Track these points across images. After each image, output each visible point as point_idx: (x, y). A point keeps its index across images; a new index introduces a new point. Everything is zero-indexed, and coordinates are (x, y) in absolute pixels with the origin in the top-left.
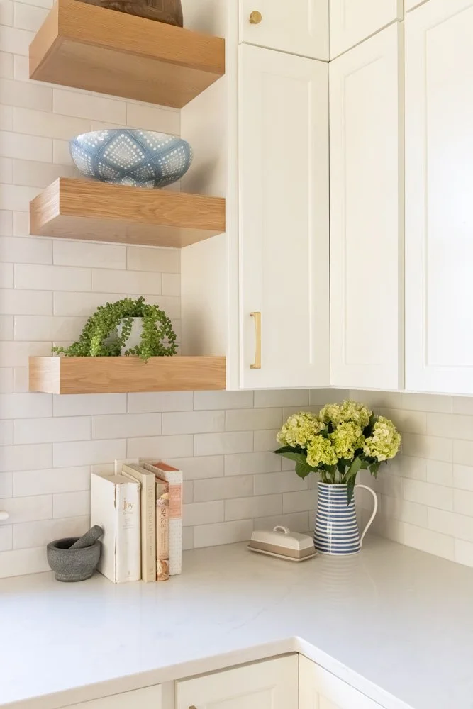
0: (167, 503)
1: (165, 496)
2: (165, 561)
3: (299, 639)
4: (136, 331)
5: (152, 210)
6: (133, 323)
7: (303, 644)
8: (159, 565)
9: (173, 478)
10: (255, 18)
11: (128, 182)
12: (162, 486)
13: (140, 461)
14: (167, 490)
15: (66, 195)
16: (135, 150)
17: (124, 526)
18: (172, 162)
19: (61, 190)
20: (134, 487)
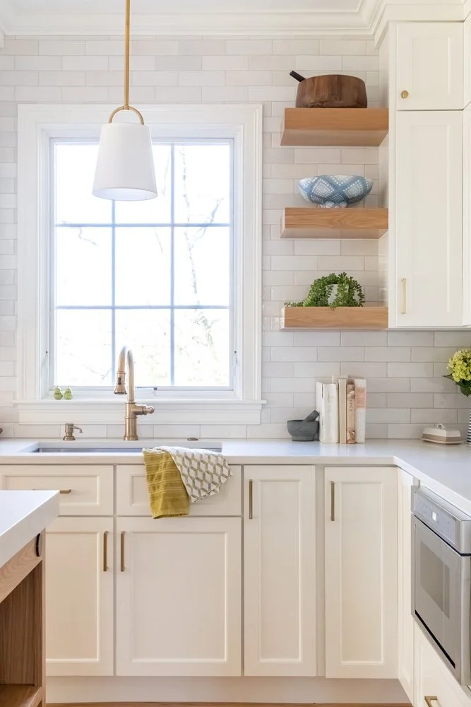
0: (354, 397)
1: (352, 392)
2: (353, 433)
3: (395, 457)
4: (334, 293)
5: (339, 221)
6: (333, 288)
7: (397, 460)
8: (348, 434)
9: (360, 383)
10: (405, 94)
11: (329, 205)
12: (350, 386)
13: (349, 377)
14: (354, 389)
15: (289, 217)
16: (328, 187)
17: (328, 410)
18: (355, 190)
19: (286, 215)
20: (334, 387)
